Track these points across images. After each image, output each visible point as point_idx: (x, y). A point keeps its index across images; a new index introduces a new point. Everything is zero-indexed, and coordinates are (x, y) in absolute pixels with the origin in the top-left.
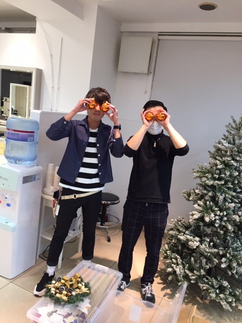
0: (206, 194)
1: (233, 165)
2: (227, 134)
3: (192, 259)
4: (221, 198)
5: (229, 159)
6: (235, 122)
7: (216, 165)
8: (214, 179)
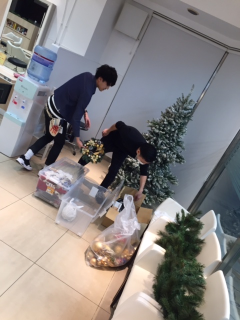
0: (152, 138)
1: (173, 124)
2: (176, 104)
3: (132, 174)
4: (160, 142)
5: (172, 120)
6: (183, 97)
7: (164, 121)
8: (159, 129)
